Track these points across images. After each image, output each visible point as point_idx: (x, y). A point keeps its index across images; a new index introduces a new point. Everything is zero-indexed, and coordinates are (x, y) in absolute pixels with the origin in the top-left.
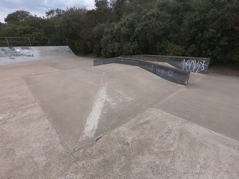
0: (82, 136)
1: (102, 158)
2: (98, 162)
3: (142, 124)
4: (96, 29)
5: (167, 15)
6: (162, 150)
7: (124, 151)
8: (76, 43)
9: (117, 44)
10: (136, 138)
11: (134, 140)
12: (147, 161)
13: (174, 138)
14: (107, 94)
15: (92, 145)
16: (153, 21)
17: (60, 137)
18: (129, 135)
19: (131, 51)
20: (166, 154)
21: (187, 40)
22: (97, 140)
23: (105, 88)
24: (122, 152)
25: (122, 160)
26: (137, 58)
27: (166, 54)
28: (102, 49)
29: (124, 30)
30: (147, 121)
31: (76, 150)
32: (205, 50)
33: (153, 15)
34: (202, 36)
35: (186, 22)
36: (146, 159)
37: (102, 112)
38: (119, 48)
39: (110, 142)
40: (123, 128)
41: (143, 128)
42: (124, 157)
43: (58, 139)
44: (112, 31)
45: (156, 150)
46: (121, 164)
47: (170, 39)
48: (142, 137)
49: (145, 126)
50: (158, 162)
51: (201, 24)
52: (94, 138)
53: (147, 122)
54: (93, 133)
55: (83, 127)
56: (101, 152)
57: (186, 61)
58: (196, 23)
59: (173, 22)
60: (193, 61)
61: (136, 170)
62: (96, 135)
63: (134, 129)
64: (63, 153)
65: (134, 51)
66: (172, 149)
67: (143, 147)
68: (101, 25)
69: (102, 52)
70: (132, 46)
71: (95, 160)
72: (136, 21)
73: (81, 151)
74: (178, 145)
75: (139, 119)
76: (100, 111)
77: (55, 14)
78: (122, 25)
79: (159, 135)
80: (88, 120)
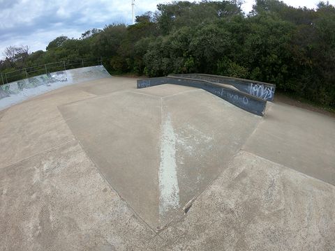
0: (161, 205)
1: (204, 237)
2: (202, 244)
3: (239, 178)
4: (138, 43)
5: (227, 33)
6: (273, 211)
7: (231, 222)
8: (112, 61)
9: (165, 61)
10: (240, 201)
11: (237, 204)
12: (261, 229)
13: (279, 192)
14: (174, 132)
15: (182, 220)
16: (212, 37)
17: (128, 206)
18: (229, 196)
19: (185, 69)
20: (277, 214)
21: (251, 61)
22: (186, 210)
23: (169, 122)
24: (228, 224)
25: (233, 235)
26: (193, 77)
27: (228, 74)
28: (145, 66)
29: (175, 44)
30: (244, 172)
31: (162, 228)
32: (269, 75)
33: (211, 31)
34: (266, 60)
35: (248, 43)
36: (259, 227)
37: (177, 163)
38: (168, 65)
39: (207, 211)
40: (216, 188)
41: (242, 184)
42: (233, 230)
43: (125, 208)
44: (159, 45)
45: (267, 212)
46: (233, 241)
47: (232, 58)
48: (246, 198)
49: (244, 180)
50: (273, 227)
51: (264, 47)
52: (181, 208)
53: (244, 174)
54: (177, 199)
55: (156, 189)
56: (200, 228)
57: (253, 86)
58: (258, 46)
59: (234, 41)
60: (261, 86)
61: (253, 244)
62: (182, 201)
63: (231, 186)
64: (144, 232)
65: (188, 70)
66: (282, 207)
67: (251, 211)
68: (145, 39)
69: (146, 70)
70: (186, 63)
71: (196, 242)
72: (191, 35)
73: (170, 229)
74: (286, 201)
75: (233, 170)
76: (174, 160)
77: (91, 34)
78: (173, 39)
79: (263, 191)
80: (160, 177)
